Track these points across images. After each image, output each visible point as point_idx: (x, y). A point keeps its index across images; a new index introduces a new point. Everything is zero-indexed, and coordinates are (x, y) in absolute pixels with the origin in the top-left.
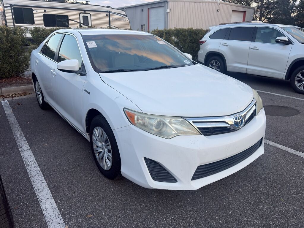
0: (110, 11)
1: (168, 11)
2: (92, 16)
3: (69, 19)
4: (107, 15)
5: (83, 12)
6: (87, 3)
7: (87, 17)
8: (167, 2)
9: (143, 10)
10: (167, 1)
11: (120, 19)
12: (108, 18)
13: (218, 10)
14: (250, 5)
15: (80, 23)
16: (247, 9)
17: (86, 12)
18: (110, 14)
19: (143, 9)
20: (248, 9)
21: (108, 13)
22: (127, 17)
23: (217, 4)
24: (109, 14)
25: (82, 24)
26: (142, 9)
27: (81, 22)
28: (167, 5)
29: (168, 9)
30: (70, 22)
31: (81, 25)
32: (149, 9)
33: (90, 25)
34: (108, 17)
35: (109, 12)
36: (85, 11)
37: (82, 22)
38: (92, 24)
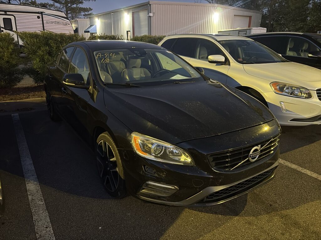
0: (44, 12)
1: (151, 15)
2: (16, 18)
4: (38, 17)
5: (3, 13)
7: (10, 19)
10: (149, 4)
11: (58, 22)
16: (253, 14)
17: (8, 13)
20: (255, 14)
21: (40, 15)
23: (213, 7)
24: (42, 16)
25: (2, 28)
28: (149, 8)
29: (151, 13)
33: (14, 29)
34: (41, 20)
35: (41, 13)
36: (6, 12)
37: (2, 25)
38: (17, 28)
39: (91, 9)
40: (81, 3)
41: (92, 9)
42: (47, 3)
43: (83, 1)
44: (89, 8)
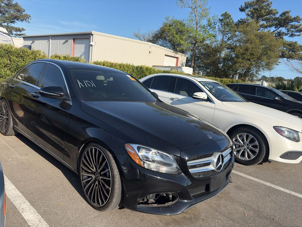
8: (92, 35)
13: (150, 52)
26: (67, 39)
28: (91, 37)
29: (92, 42)
32: (74, 39)
39: (23, 30)
40: (13, 22)
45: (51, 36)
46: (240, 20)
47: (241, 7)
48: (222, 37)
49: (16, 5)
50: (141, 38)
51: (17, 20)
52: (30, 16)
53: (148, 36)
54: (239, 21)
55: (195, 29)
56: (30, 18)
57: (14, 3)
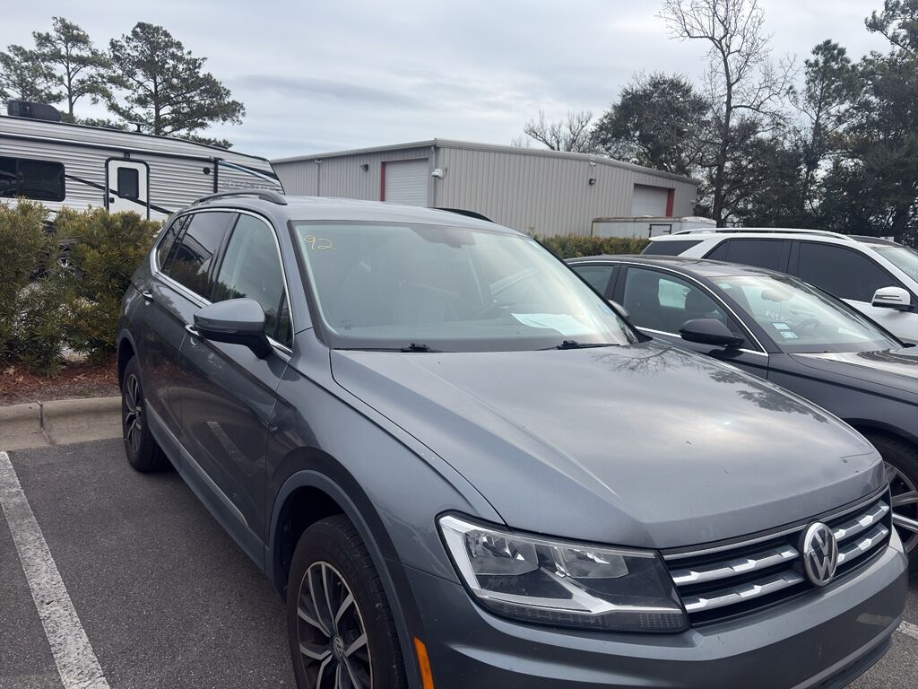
0: (221, 159)
1: (438, 172)
2: (151, 171)
3: (66, 173)
4: (206, 171)
5: (121, 155)
6: (139, 130)
7: (136, 171)
9: (366, 167)
10: (435, 146)
11: (252, 185)
12: (209, 179)
13: (591, 180)
14: (688, 173)
15: (106, 189)
16: (678, 183)
17: (133, 157)
18: (220, 167)
19: (368, 163)
20: (681, 184)
21: (211, 166)
22: (278, 180)
23: (586, 163)
24: (216, 169)
25: (113, 192)
26: (365, 163)
27: (110, 187)
28: (434, 155)
29: (436, 167)
30: (69, 183)
31: (111, 195)
32: (384, 164)
33: (143, 197)
34: (212, 178)
35: (216, 162)
36: (127, 152)
37: (114, 185)
38: (151, 194)
40: (203, 125)
41: (230, 145)
42: (105, 120)
43: (209, 122)
44: (224, 141)
45: (319, 159)
46: (870, 57)
47: (874, 17)
48: (815, 118)
49: (208, 79)
50: (548, 137)
51: (212, 119)
52: (242, 107)
53: (568, 130)
54: (864, 59)
55: (725, 99)
56: (242, 111)
57: (202, 73)
